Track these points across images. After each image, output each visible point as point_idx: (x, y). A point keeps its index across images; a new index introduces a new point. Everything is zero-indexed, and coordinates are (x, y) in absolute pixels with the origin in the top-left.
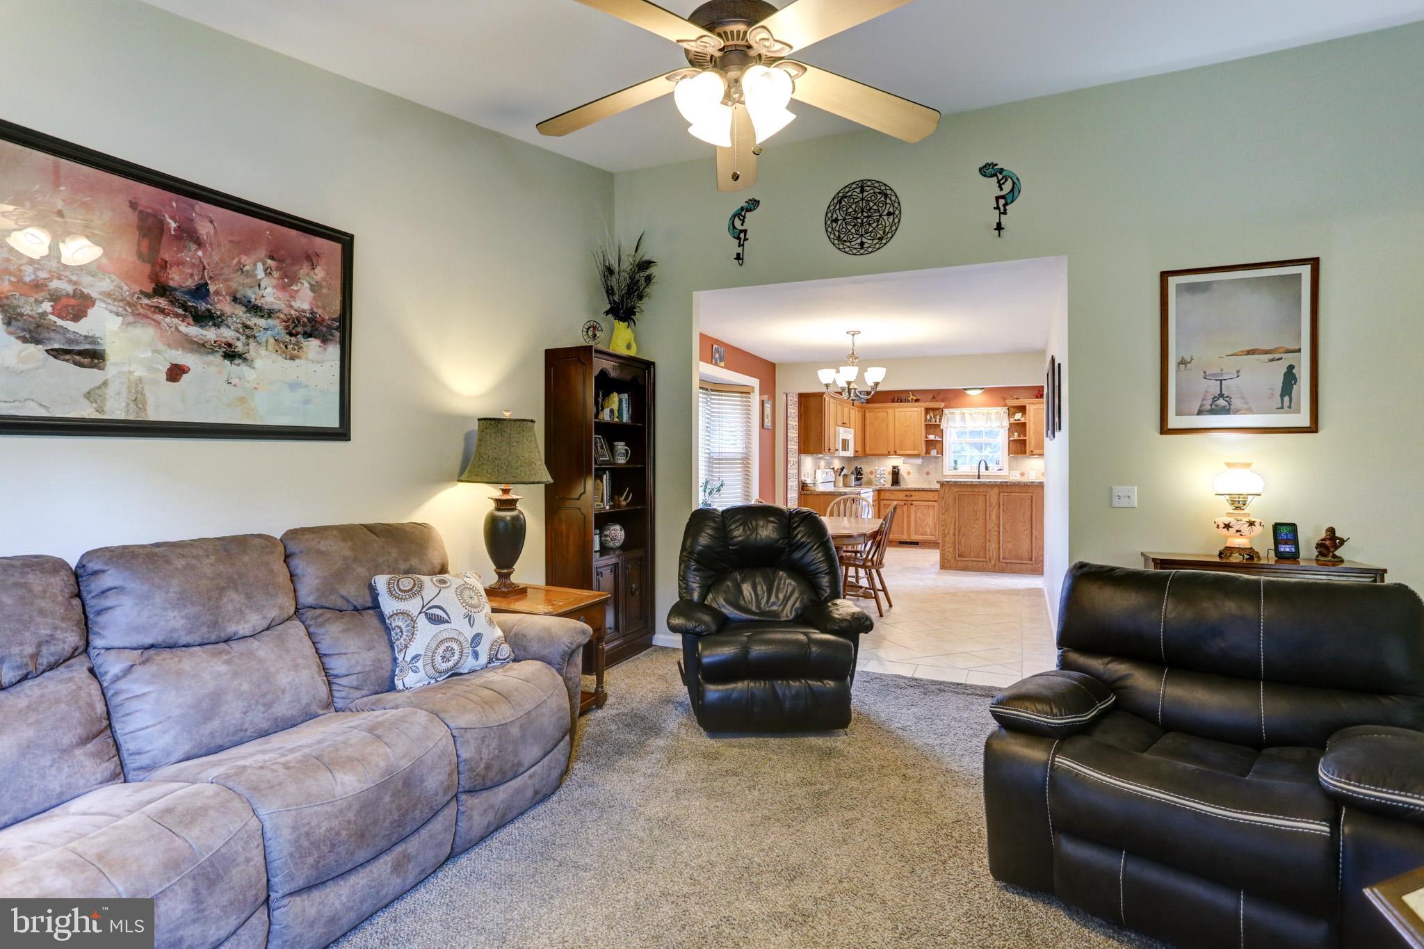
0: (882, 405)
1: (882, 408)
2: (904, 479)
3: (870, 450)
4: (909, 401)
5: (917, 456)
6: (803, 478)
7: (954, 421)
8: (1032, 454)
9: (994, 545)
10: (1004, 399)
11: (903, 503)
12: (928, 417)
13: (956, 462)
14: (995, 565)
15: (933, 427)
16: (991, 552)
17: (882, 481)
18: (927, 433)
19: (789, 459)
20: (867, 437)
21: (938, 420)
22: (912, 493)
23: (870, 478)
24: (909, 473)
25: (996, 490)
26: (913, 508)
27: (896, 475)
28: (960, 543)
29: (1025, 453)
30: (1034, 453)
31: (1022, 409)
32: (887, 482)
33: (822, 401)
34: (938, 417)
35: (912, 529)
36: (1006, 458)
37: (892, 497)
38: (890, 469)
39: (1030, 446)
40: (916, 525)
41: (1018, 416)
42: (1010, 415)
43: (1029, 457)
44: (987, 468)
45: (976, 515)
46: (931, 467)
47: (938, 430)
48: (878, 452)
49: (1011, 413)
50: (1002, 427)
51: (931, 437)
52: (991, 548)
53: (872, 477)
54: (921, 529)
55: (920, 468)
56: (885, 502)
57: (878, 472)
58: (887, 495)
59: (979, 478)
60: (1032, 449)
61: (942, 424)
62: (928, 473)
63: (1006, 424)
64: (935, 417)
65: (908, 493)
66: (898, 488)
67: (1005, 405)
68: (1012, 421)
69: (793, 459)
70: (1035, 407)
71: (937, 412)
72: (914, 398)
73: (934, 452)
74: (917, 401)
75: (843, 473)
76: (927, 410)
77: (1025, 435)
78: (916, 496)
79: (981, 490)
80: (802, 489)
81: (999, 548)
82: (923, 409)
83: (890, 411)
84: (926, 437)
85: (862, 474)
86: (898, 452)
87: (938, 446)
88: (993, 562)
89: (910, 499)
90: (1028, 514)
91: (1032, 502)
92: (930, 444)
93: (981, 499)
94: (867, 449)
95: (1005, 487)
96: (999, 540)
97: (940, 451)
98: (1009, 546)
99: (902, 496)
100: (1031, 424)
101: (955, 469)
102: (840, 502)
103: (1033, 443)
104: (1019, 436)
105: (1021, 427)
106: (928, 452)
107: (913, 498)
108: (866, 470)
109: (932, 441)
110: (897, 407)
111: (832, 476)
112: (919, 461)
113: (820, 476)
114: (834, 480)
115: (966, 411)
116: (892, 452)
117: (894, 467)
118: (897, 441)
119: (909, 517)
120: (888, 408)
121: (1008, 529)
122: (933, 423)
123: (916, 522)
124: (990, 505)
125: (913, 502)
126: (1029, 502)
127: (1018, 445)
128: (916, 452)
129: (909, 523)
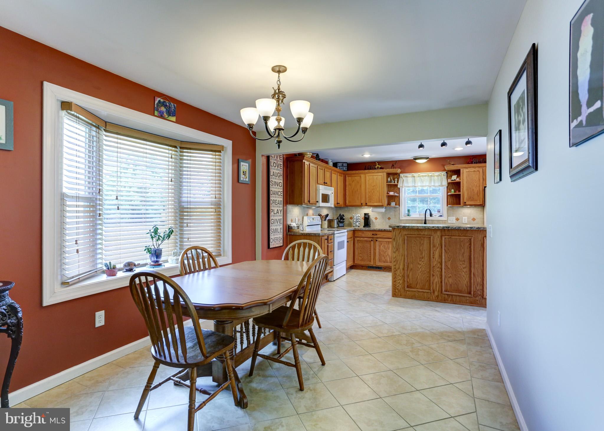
0: (357, 172)
1: (357, 174)
2: (373, 222)
3: (349, 202)
4: (375, 169)
5: (382, 206)
6: (289, 222)
7: (407, 182)
8: (465, 204)
9: (437, 279)
10: (444, 166)
11: (370, 239)
12: (389, 179)
13: (409, 211)
14: (438, 296)
15: (393, 187)
16: (435, 285)
17: (357, 224)
18: (389, 191)
19: (271, 208)
20: (347, 194)
21: (396, 182)
22: (377, 233)
23: (350, 222)
24: (376, 218)
25: (439, 233)
26: (377, 243)
27: (367, 220)
28: (408, 276)
29: (460, 204)
30: (467, 204)
31: (457, 172)
32: (360, 224)
33: (302, 164)
34: (396, 180)
35: (377, 258)
36: (445, 207)
37: (363, 236)
38: (363, 216)
39: (463, 199)
40: (379, 255)
41: (454, 177)
42: (448, 177)
43: (462, 207)
44: (431, 215)
45: (422, 254)
46: (391, 214)
47: (396, 188)
48: (354, 204)
49: (449, 175)
50: (442, 186)
51: (392, 193)
52: (435, 282)
53: (351, 221)
54: (383, 258)
55: (383, 215)
56: (358, 238)
57: (355, 218)
58: (360, 234)
59: (425, 223)
60: (465, 201)
61: (399, 184)
62: (389, 219)
63: (445, 183)
64: (394, 179)
65: (374, 233)
66: (367, 229)
67: (445, 170)
68: (449, 181)
69: (276, 208)
70: (467, 170)
71: (396, 176)
72: (380, 166)
73: (393, 204)
74: (381, 168)
75: (328, 218)
76: (389, 175)
77: (460, 191)
78: (380, 235)
79: (426, 233)
80: (289, 231)
81: (441, 282)
82: (385, 174)
83: (362, 176)
84: (388, 194)
85: (344, 219)
86: (368, 204)
87: (396, 200)
88: (436, 293)
89: (375, 236)
90: (467, 254)
91: (470, 244)
92: (391, 199)
93: (426, 241)
94: (347, 202)
95: (446, 231)
96: (441, 275)
97: (398, 203)
98: (451, 280)
99: (369, 234)
100: (465, 183)
101: (408, 215)
102: (294, 246)
103: (466, 196)
104: (455, 192)
105: (457, 185)
106: (389, 204)
107: (378, 236)
108: (347, 216)
109: (392, 196)
110: (367, 173)
111: (318, 220)
112: (383, 210)
113: (307, 221)
114: (321, 223)
115: (416, 175)
116: (364, 204)
117: (365, 214)
118: (367, 196)
119: (375, 249)
120: (360, 173)
121: (449, 267)
122: (393, 183)
123: (380, 253)
124: (434, 246)
125: (378, 239)
126: (467, 244)
127: (455, 199)
128: (380, 204)
129: (375, 254)
